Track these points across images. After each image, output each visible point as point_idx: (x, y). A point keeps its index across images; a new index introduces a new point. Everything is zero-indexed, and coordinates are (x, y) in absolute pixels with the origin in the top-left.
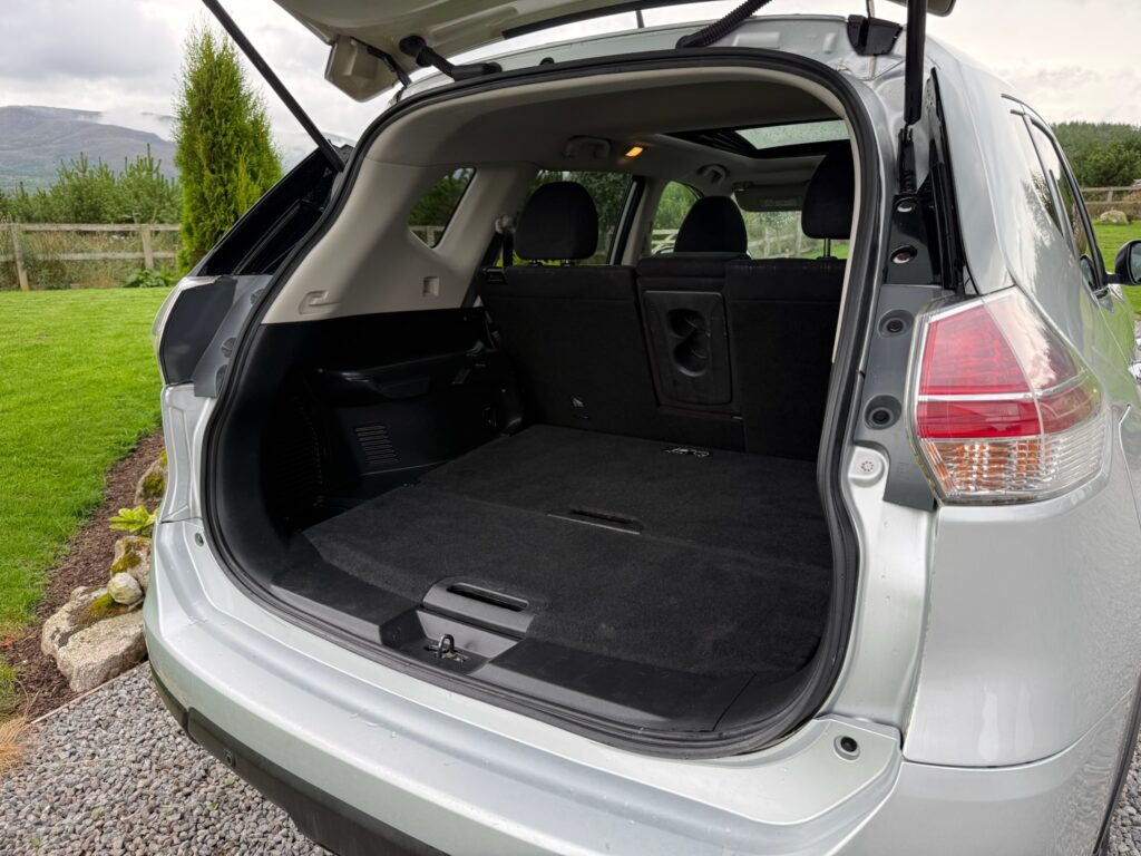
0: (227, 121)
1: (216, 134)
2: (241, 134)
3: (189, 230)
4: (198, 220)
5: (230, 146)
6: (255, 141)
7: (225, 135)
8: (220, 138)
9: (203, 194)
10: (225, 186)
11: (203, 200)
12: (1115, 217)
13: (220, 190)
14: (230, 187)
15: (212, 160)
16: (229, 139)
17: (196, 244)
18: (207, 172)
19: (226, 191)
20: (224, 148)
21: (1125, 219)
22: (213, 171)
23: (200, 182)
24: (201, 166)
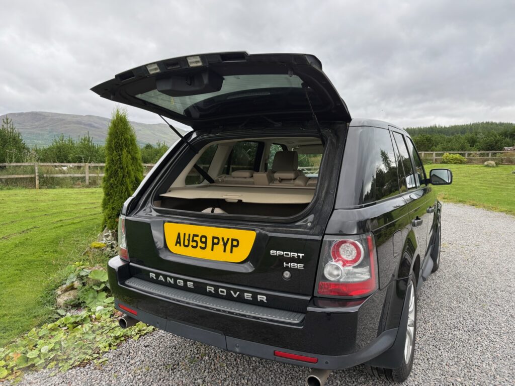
2: (126, 139)
3: (107, 171)
6: (131, 142)
12: (491, 164)
14: (121, 156)
17: (109, 174)
18: (115, 152)
19: (120, 158)
20: (121, 144)
21: (495, 165)
23: (111, 155)
24: (113, 150)
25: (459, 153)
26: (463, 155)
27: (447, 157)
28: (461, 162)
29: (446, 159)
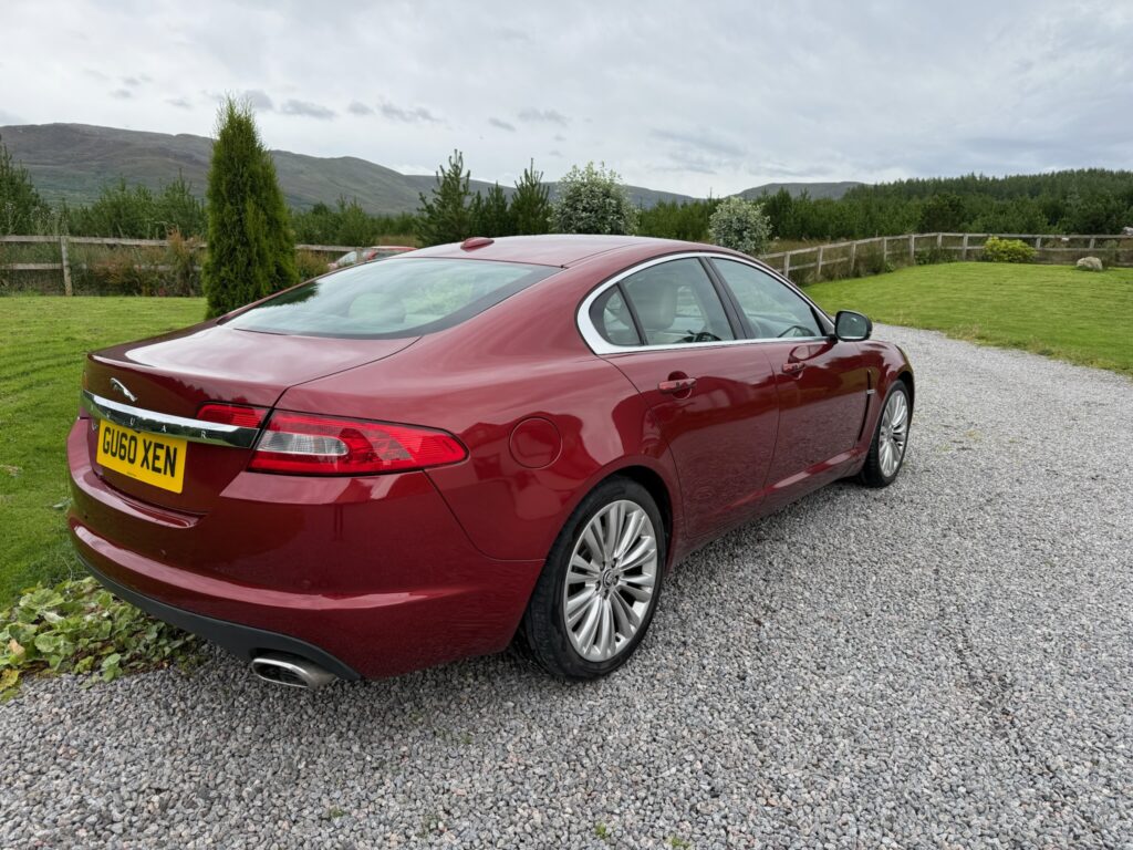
0: (244, 165)
1: (236, 175)
2: (253, 175)
3: (212, 246)
4: (218, 239)
5: (245, 184)
6: (265, 181)
7: (242, 176)
8: (239, 178)
9: (223, 220)
10: (240, 214)
11: (223, 225)
12: (1091, 263)
13: (236, 218)
14: (243, 215)
15: (231, 194)
16: (244, 179)
17: (217, 257)
18: (228, 205)
19: (240, 220)
20: (241, 187)
21: (1100, 266)
22: (232, 204)
23: (221, 212)
24: (224, 200)
25: (1020, 239)
26: (1030, 242)
27: (995, 245)
28: (1025, 259)
29: (992, 250)
